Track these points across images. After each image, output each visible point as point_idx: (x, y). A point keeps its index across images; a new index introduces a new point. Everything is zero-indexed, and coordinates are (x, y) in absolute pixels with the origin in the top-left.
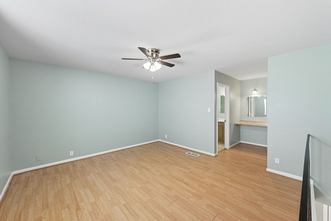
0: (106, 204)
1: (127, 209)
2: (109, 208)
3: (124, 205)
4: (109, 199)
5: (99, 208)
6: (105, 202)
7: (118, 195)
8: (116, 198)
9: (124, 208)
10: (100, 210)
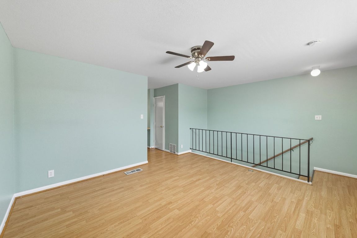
0: (252, 227)
1: (248, 208)
2: (256, 222)
3: (245, 211)
4: (245, 227)
5: (262, 231)
6: (251, 229)
7: (234, 220)
8: (239, 220)
9: (248, 211)
10: (263, 229)
